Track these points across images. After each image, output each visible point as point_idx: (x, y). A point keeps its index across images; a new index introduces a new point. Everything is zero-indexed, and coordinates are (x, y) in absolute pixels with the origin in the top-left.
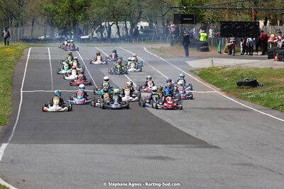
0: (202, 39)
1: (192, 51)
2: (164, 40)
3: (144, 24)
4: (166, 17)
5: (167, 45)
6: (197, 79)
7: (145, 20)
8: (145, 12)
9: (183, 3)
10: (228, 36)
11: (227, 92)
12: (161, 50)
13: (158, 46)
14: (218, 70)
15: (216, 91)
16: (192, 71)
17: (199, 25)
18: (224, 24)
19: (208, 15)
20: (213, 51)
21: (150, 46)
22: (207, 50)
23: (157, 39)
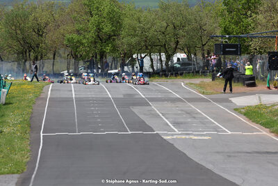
0: (248, 73)
1: (237, 87)
2: (204, 74)
3: (182, 56)
4: (206, 48)
5: (208, 80)
6: (243, 119)
7: (182, 50)
8: (182, 42)
9: (226, 31)
12: (201, 86)
13: (197, 81)
14: (266, 108)
15: (265, 132)
16: (236, 110)
17: (245, 57)
18: (272, 55)
19: (254, 44)
20: (261, 86)
21: (188, 81)
22: (253, 85)
23: (196, 73)
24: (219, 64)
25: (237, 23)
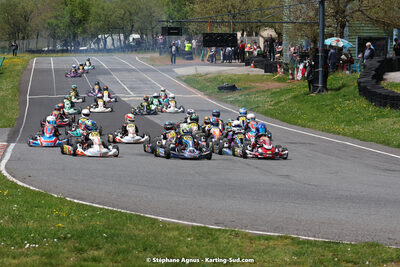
0: (187, 49)
1: (179, 60)
2: (153, 50)
3: (137, 36)
4: (154, 30)
5: (157, 55)
6: (184, 85)
7: (136, 32)
8: (136, 25)
9: (170, 17)
10: (209, 46)
11: (209, 95)
12: (152, 60)
13: (148, 55)
14: (201, 76)
15: (200, 95)
16: (179, 78)
17: (184, 37)
18: (206, 35)
19: (192, 27)
20: (197, 60)
21: (141, 56)
22: (191, 59)
23: (147, 50)
24: (164, 43)
25: (178, 11)
